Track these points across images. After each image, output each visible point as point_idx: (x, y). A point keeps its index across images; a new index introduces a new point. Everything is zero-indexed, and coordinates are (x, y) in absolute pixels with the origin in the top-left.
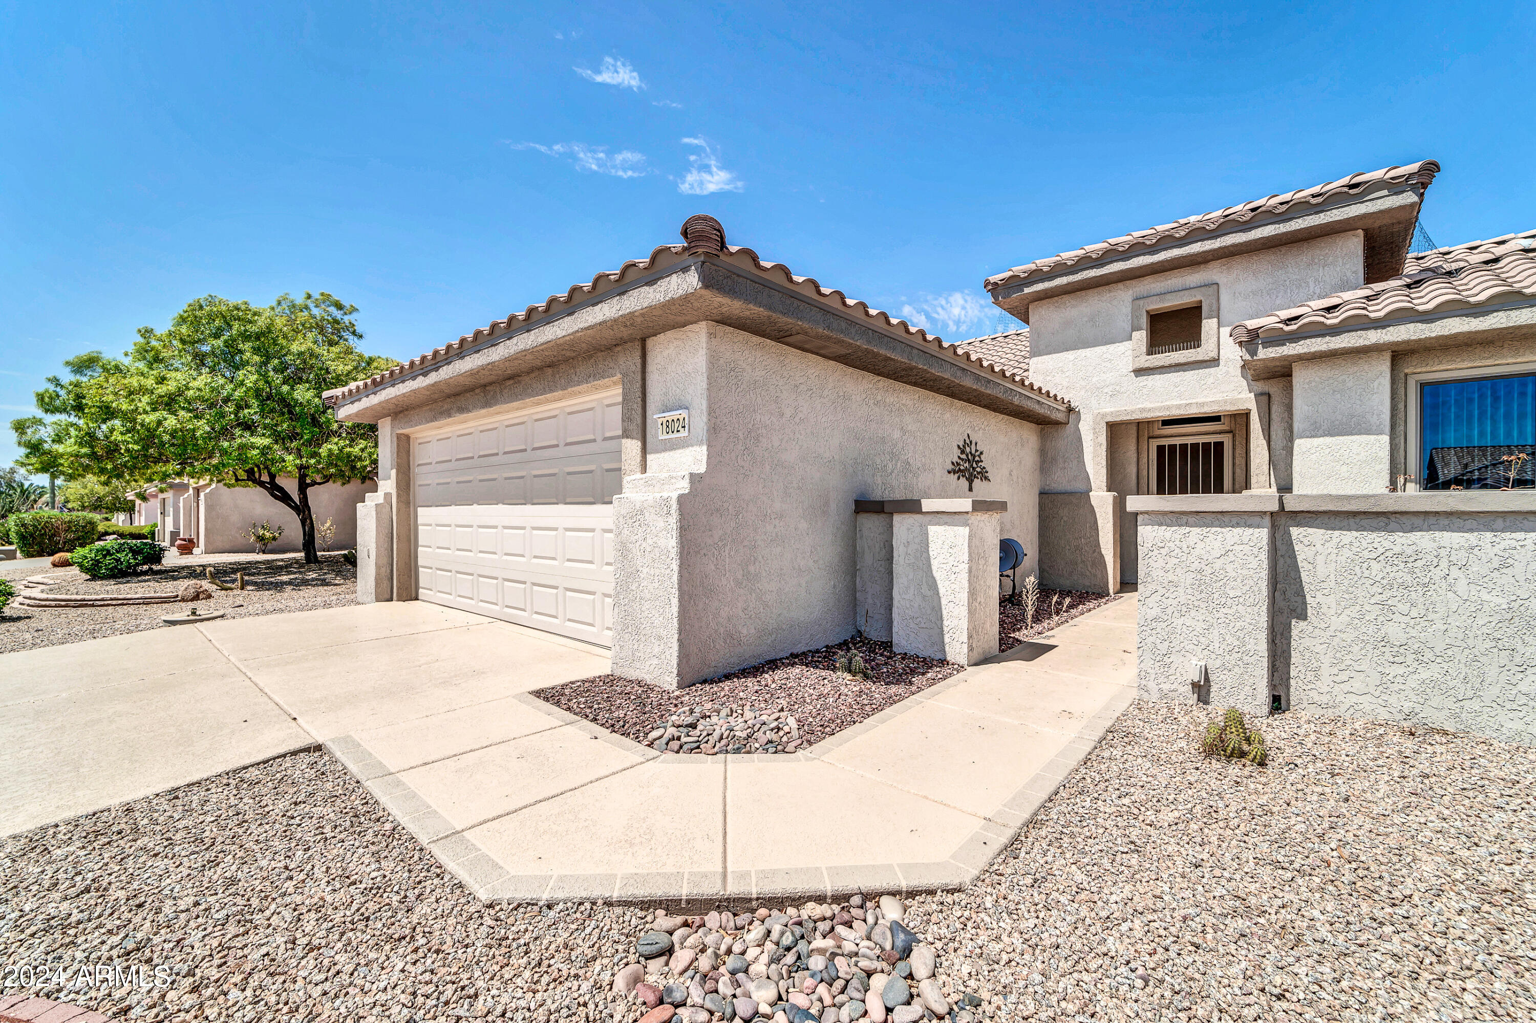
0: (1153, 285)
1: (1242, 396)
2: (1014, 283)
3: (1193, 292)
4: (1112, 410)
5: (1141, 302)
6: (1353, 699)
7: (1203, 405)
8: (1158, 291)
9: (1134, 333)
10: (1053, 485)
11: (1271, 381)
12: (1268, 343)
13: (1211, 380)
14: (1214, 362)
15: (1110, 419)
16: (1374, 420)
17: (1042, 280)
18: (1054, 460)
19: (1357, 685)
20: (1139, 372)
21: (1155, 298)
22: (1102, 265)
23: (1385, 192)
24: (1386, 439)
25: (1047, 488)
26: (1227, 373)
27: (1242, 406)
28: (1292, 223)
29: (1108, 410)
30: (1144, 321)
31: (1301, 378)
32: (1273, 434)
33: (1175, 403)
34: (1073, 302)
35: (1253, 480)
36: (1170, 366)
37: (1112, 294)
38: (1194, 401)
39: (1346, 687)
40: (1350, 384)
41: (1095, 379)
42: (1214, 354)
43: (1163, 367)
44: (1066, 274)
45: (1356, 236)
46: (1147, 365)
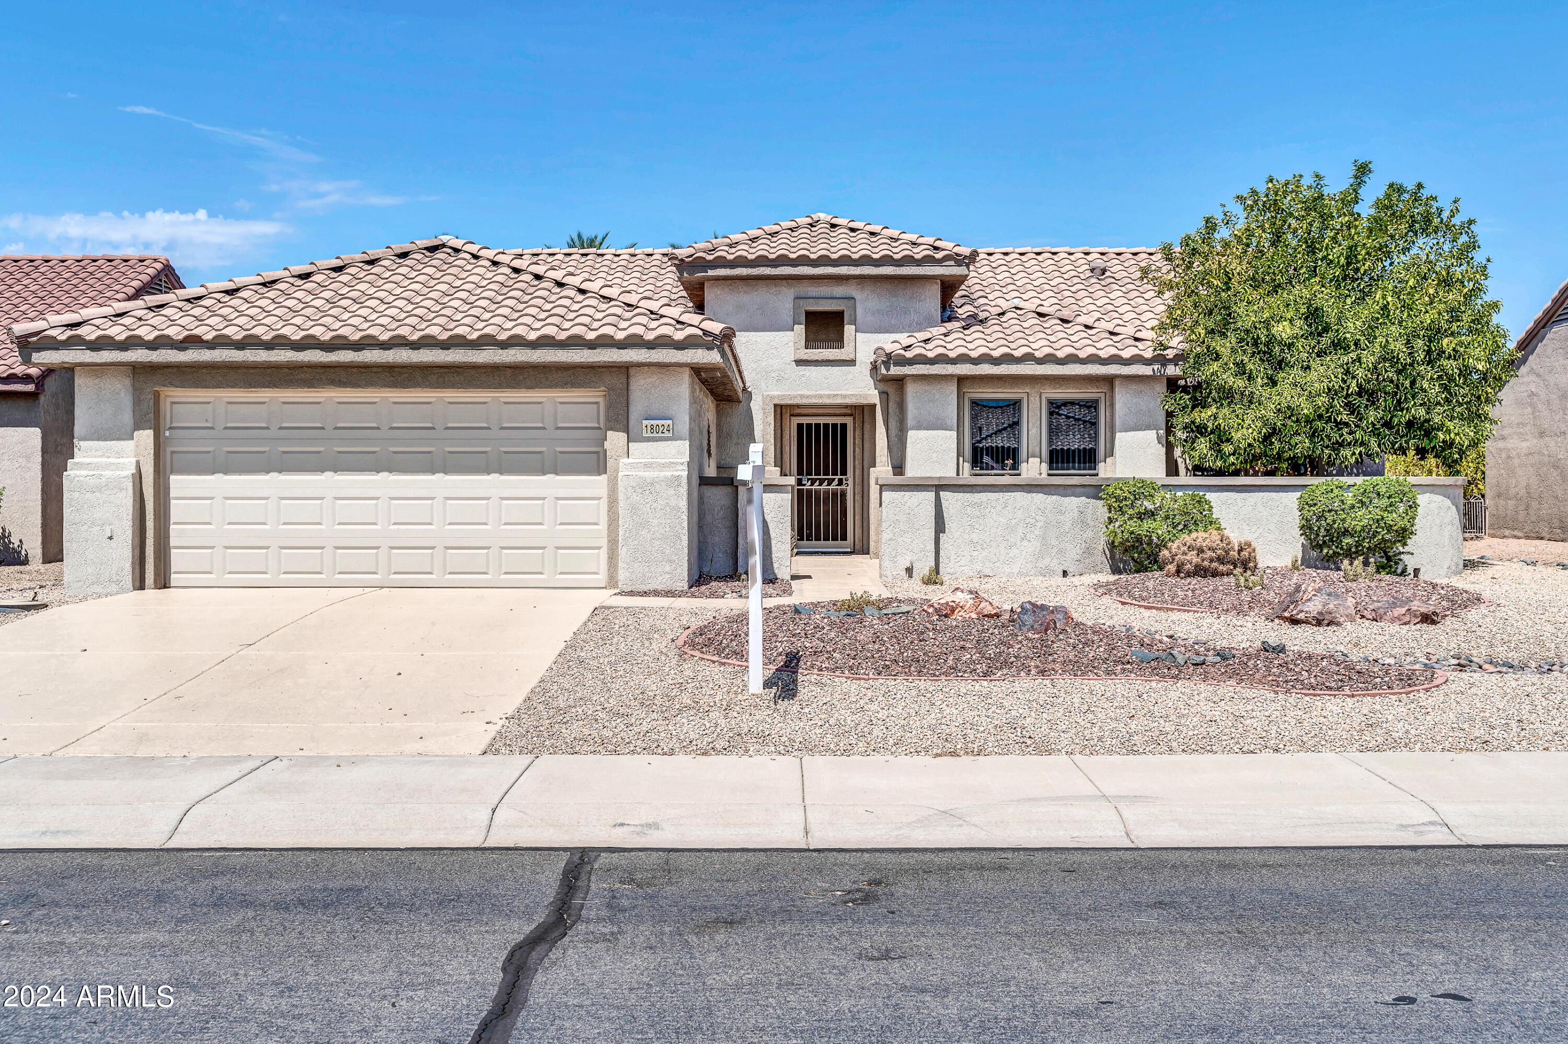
0: (809, 289)
1: (870, 392)
2: (699, 264)
3: (839, 301)
4: (778, 393)
5: (801, 302)
6: (962, 568)
7: (845, 396)
8: (814, 295)
9: (796, 326)
10: (728, 459)
11: (888, 383)
12: (897, 364)
13: (850, 377)
14: (852, 362)
15: (777, 402)
16: (949, 423)
17: (725, 267)
18: (729, 435)
19: (963, 563)
20: (800, 362)
21: (812, 300)
22: (776, 266)
23: (952, 263)
24: (954, 434)
25: (722, 462)
26: (861, 372)
27: (872, 402)
28: (903, 268)
29: (775, 393)
30: (803, 318)
31: (911, 390)
32: (890, 424)
33: (826, 393)
34: (745, 289)
35: (878, 460)
36: (823, 361)
37: (778, 289)
38: (839, 393)
39: (959, 564)
40: (937, 397)
41: (764, 364)
42: (852, 356)
43: (817, 361)
44: (746, 267)
45: (937, 283)
46: (805, 357)
